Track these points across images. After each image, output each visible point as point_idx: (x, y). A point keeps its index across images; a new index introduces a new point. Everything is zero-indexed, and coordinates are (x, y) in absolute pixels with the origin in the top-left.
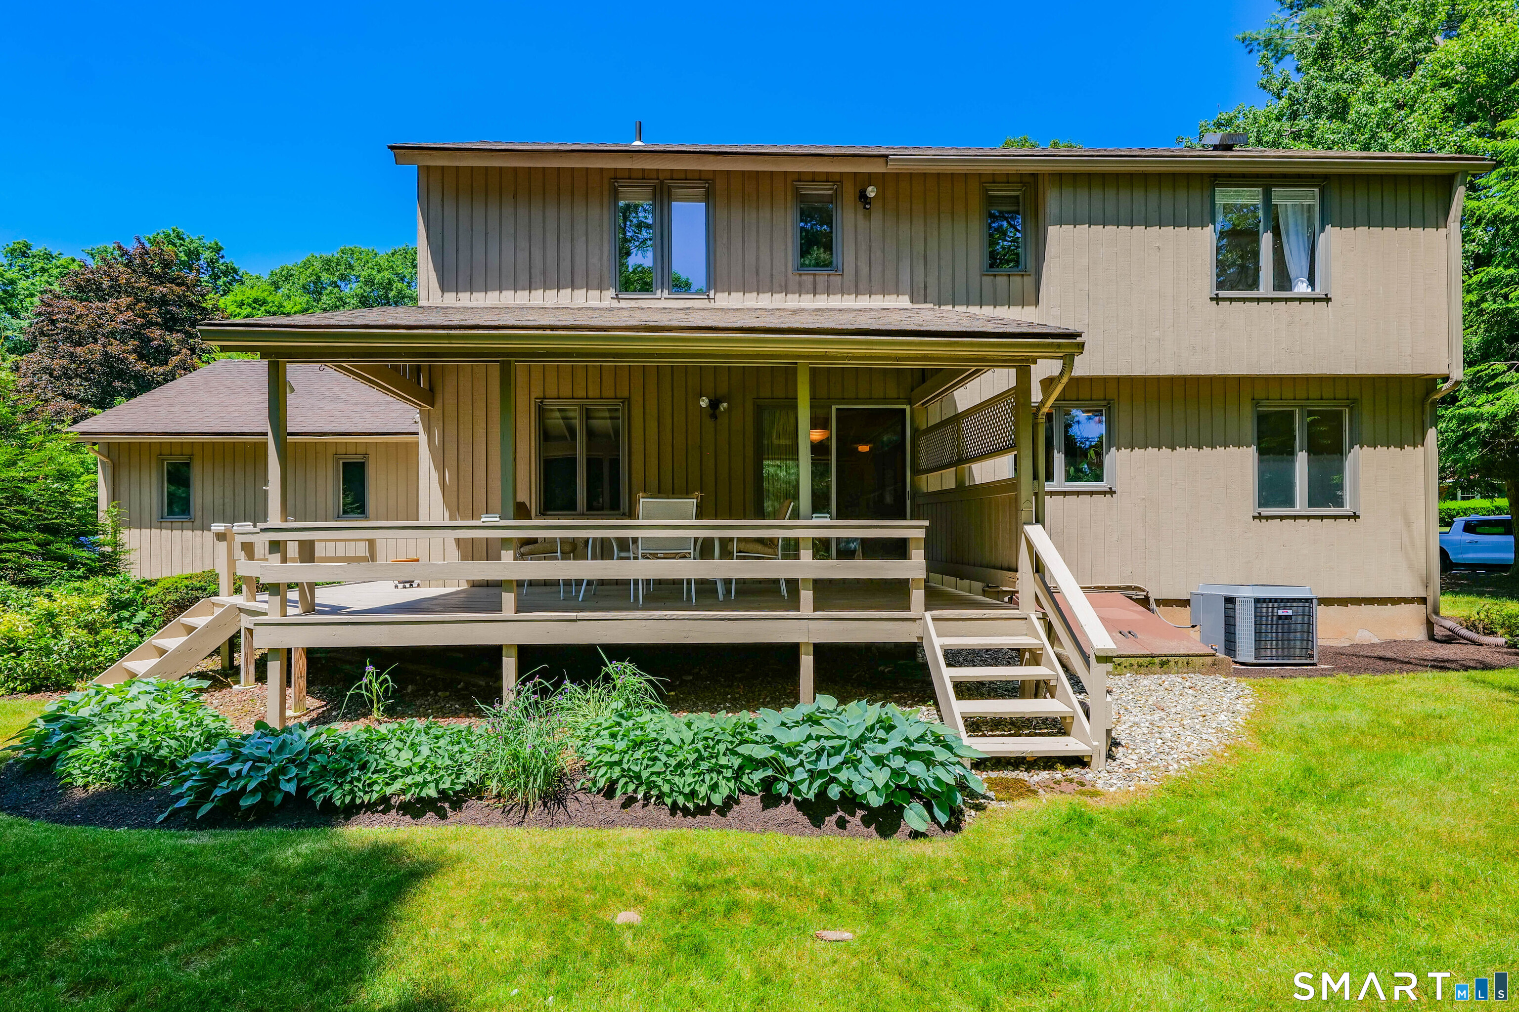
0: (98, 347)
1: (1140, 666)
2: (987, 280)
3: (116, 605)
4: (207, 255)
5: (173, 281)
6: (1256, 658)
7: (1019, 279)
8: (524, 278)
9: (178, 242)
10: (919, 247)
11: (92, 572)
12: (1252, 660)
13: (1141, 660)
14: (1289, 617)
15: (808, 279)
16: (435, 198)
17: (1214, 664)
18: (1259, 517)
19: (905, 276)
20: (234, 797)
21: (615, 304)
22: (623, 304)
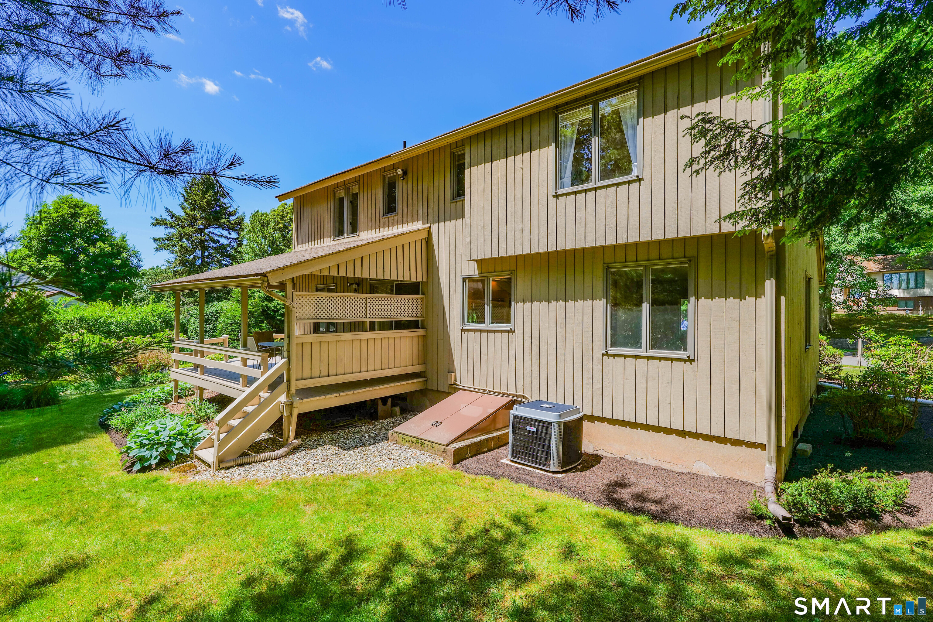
1: (413, 442)
2: (453, 205)
6: (512, 456)
8: (313, 237)
12: (510, 458)
13: (413, 439)
14: (536, 433)
15: (386, 220)
16: (296, 209)
17: (444, 451)
19: (420, 212)
21: (333, 243)
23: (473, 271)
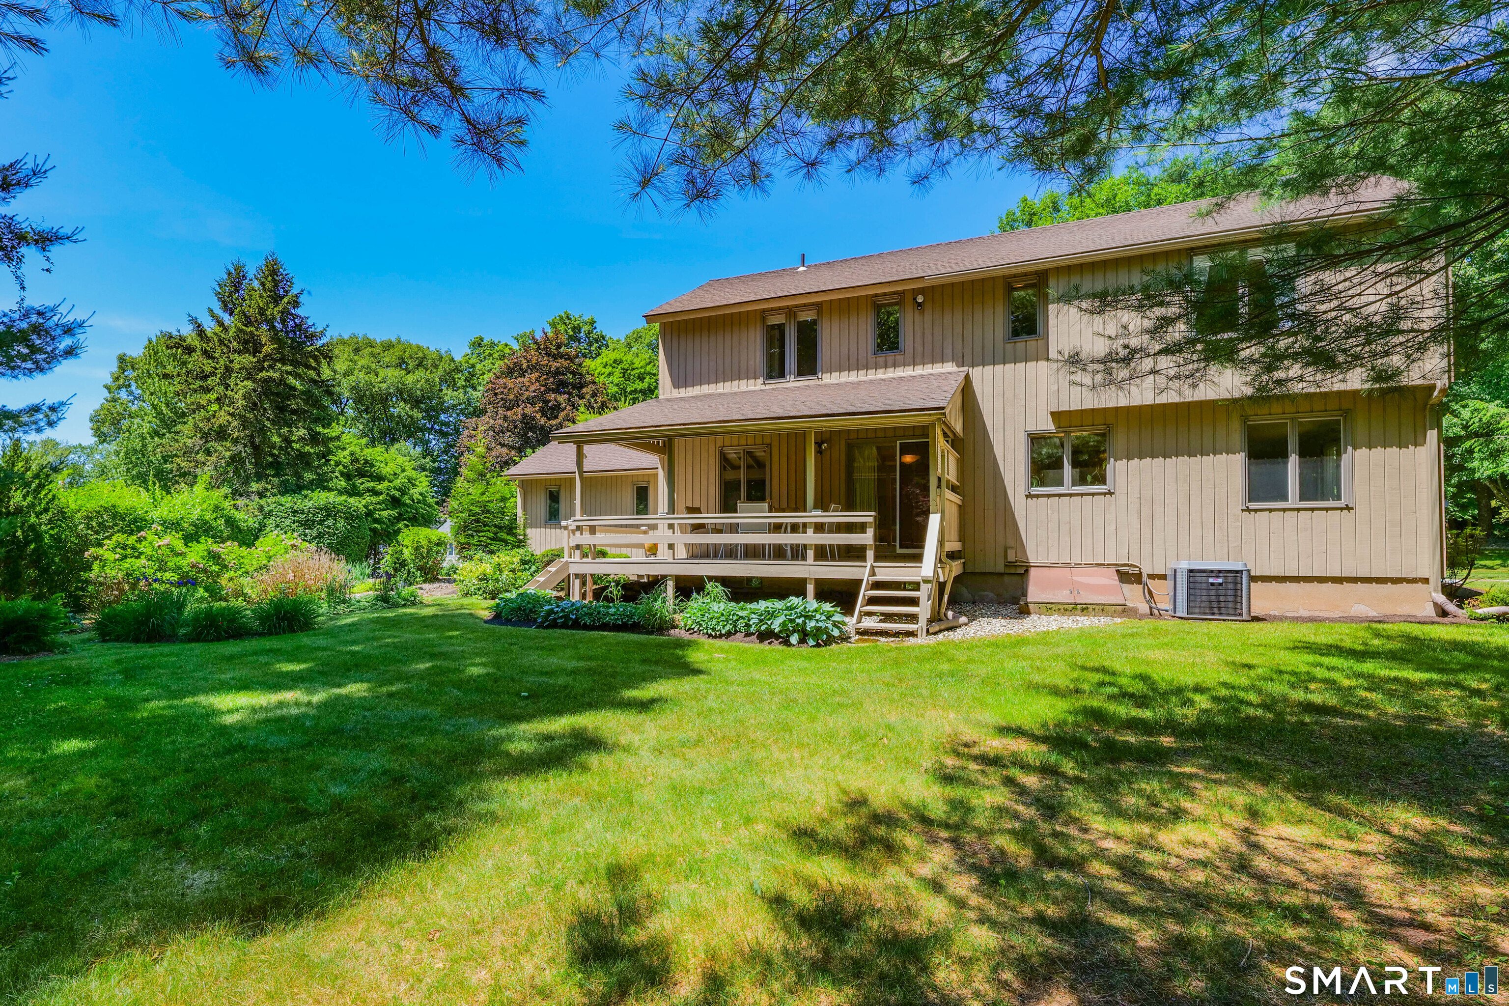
0: (520, 410)
1: (1066, 610)
2: (1009, 346)
3: (524, 562)
4: (585, 328)
5: (562, 357)
6: (1189, 613)
7: (1034, 343)
8: (713, 378)
9: (567, 322)
10: (958, 329)
11: (514, 547)
12: (1185, 615)
13: (1066, 606)
14: (1221, 584)
15: (881, 359)
16: (668, 337)
17: (1124, 611)
18: (1248, 510)
19: (948, 351)
20: (555, 619)
21: (763, 387)
22: (768, 387)
23: (1047, 425)
